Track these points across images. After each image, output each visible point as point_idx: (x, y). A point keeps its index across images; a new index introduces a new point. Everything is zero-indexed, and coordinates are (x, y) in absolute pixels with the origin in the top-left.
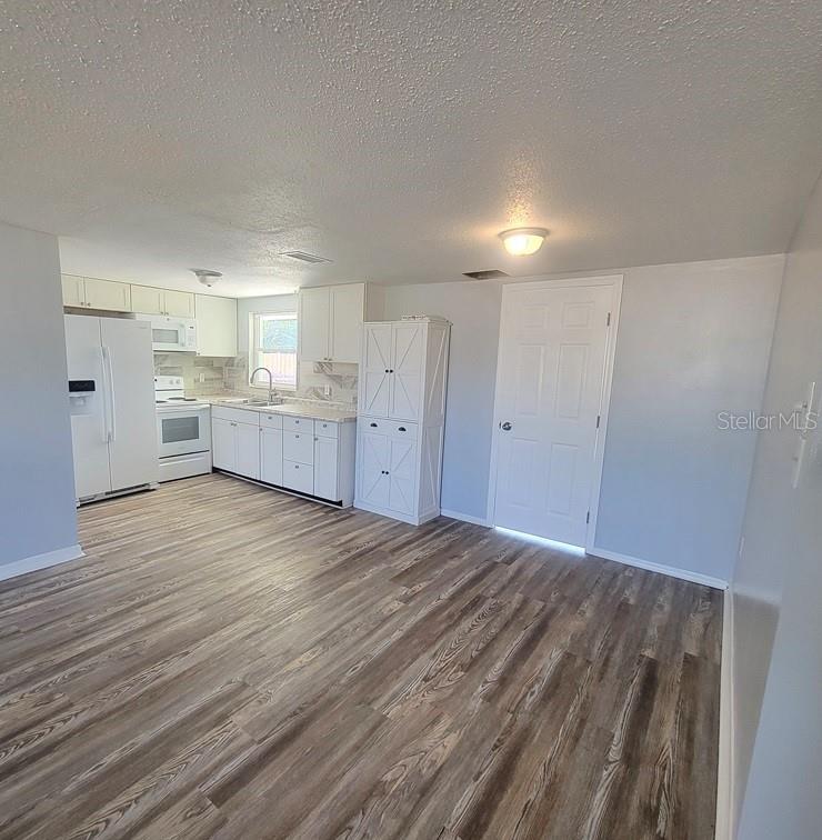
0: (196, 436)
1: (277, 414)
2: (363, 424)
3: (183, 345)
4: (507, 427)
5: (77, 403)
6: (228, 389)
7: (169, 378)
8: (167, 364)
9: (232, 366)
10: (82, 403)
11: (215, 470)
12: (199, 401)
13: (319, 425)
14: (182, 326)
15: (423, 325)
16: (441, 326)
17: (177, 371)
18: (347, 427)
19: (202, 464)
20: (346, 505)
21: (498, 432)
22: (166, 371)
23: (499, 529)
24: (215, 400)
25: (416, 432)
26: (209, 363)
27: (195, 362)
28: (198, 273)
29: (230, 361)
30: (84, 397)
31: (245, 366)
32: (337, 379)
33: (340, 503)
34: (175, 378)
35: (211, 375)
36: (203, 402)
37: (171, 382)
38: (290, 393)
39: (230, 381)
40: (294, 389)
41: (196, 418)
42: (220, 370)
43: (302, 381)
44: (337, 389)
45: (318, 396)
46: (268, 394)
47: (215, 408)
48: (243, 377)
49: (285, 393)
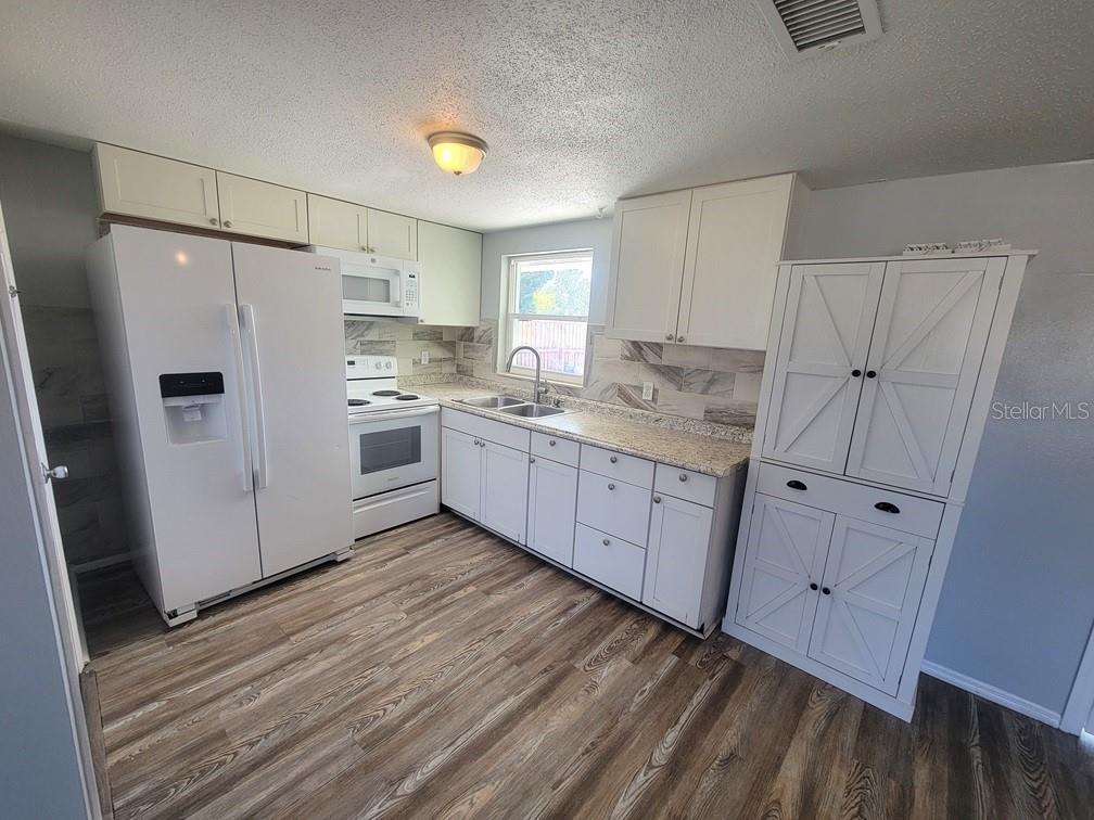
0: (416, 458)
3: (397, 305)
5: (187, 418)
6: (463, 376)
7: (373, 360)
8: (373, 335)
9: (472, 340)
10: (198, 416)
11: (444, 509)
12: (423, 400)
14: (397, 272)
17: (387, 347)
19: (421, 502)
22: (370, 348)
24: (449, 396)
26: (436, 335)
27: (415, 334)
29: (467, 334)
30: (203, 408)
31: (490, 342)
32: (669, 372)
33: (701, 629)
34: (383, 359)
35: (439, 353)
36: (429, 400)
37: (378, 366)
38: (570, 391)
39: (466, 363)
40: (578, 383)
41: (417, 430)
42: (451, 346)
43: (596, 372)
44: (668, 391)
45: (628, 400)
46: (530, 390)
47: (448, 415)
48: (488, 359)
49: (561, 389)
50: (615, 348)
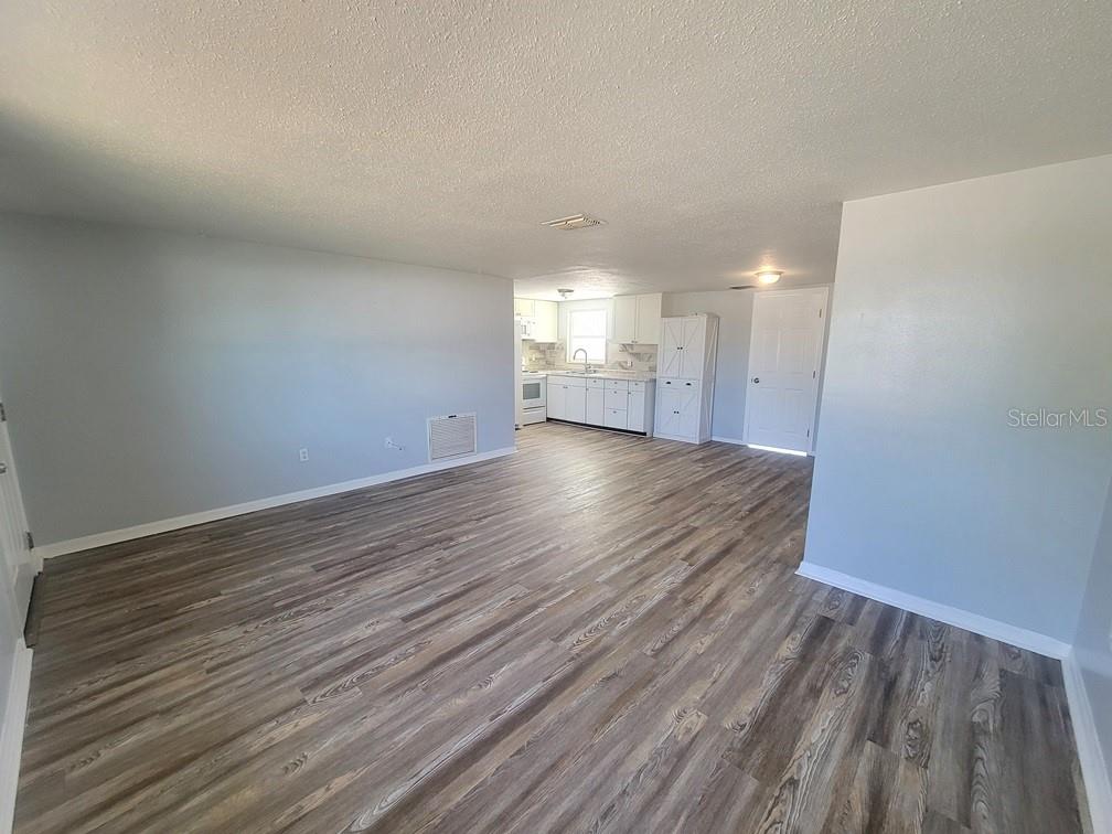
0: (538, 396)
1: (600, 378)
2: (661, 383)
4: (757, 381)
6: (549, 365)
9: (554, 349)
11: (549, 420)
12: (540, 372)
13: (632, 385)
15: (704, 319)
16: (714, 318)
18: (650, 384)
19: (540, 415)
20: (648, 435)
21: (750, 385)
23: (751, 446)
24: (549, 372)
25: (698, 386)
28: (560, 291)
29: (551, 346)
31: (563, 349)
32: (636, 355)
33: (645, 434)
36: (542, 374)
38: (600, 366)
39: (552, 360)
40: (603, 363)
41: (539, 384)
42: (543, 352)
43: (609, 358)
44: (636, 362)
45: (623, 367)
46: (583, 368)
47: (550, 377)
48: (563, 357)
49: (595, 366)
50: (616, 347)
